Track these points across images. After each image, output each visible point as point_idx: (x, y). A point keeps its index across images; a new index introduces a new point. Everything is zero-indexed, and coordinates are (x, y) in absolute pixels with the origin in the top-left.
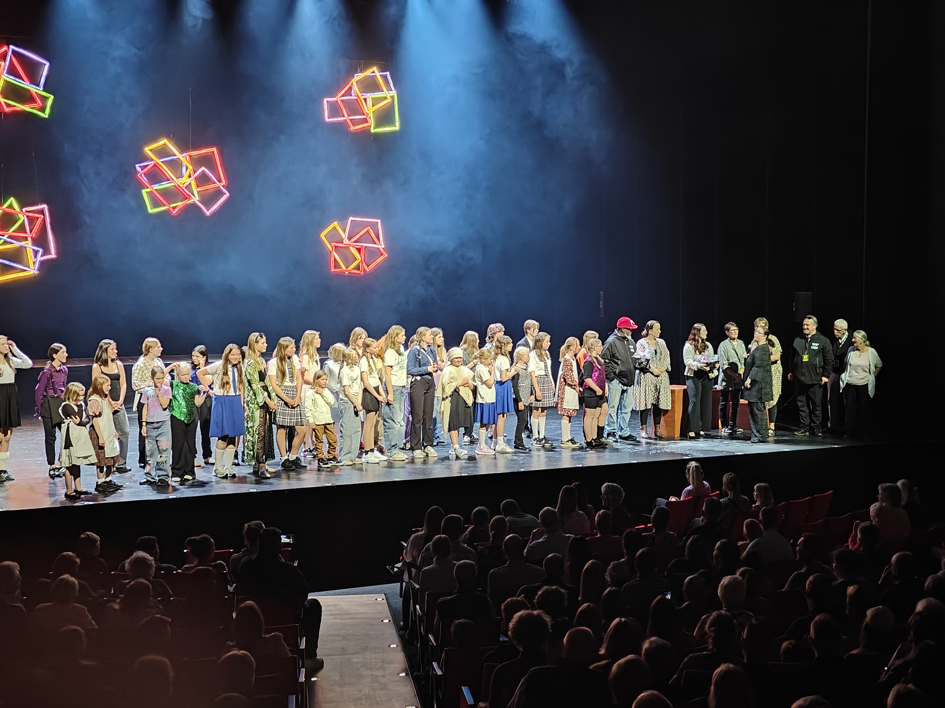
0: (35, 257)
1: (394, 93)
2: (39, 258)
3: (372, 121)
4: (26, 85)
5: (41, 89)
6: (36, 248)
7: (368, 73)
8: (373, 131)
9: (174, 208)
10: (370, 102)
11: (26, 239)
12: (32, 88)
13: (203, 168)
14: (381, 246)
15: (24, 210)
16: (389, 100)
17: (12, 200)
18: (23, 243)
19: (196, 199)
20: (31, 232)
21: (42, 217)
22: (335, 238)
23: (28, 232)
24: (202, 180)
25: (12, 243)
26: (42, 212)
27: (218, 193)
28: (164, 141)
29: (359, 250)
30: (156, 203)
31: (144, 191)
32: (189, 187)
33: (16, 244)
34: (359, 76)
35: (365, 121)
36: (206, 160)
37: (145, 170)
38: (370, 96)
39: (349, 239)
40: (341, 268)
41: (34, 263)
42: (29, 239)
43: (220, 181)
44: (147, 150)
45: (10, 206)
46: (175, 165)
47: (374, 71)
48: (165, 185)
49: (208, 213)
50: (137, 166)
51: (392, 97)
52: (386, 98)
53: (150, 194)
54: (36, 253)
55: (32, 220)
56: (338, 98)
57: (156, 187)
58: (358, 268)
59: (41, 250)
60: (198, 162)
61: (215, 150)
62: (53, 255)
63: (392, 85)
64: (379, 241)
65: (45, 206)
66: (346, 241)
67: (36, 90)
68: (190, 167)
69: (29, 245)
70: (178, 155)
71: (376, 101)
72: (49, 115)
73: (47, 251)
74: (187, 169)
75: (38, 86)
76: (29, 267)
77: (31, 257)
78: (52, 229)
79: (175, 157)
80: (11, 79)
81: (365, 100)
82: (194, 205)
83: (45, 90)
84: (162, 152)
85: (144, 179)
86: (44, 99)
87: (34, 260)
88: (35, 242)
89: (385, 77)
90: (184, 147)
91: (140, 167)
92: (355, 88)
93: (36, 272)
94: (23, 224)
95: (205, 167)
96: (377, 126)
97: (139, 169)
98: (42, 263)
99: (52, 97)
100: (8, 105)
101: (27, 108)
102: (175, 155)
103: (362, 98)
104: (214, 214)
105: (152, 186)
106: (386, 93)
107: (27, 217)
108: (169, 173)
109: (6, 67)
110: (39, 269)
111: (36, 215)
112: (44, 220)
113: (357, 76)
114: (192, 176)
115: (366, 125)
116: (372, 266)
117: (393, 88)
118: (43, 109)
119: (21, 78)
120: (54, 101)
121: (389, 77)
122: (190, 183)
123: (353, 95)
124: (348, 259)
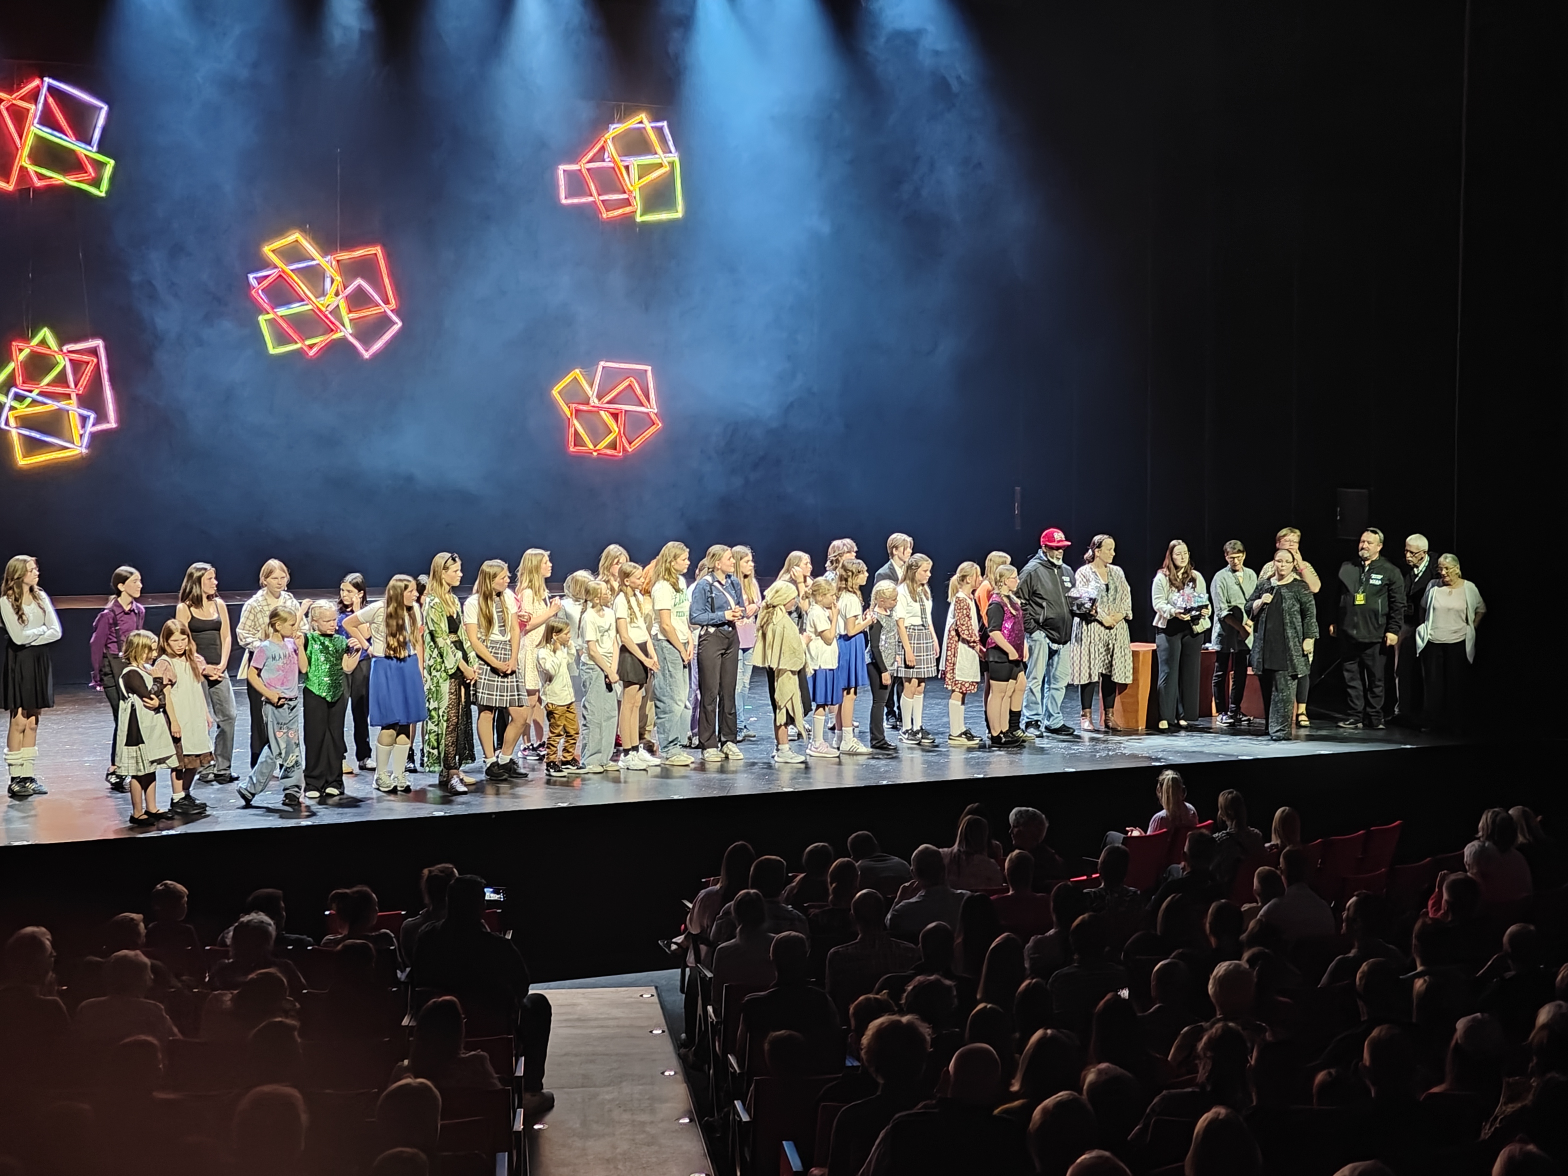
0: (83, 427)
1: (674, 157)
2: (90, 428)
3: (638, 204)
4: (69, 142)
5: (95, 149)
6: (85, 412)
7: (632, 123)
8: (639, 219)
9: (311, 347)
10: (634, 172)
11: (68, 397)
12: (80, 148)
13: (359, 281)
14: (652, 408)
15: (65, 349)
16: (666, 169)
17: (45, 333)
18: (63, 404)
19: (346, 332)
20: (76, 386)
21: (95, 360)
22: (574, 395)
23: (72, 385)
24: (358, 300)
25: (45, 404)
26: (94, 352)
27: (384, 322)
28: (295, 236)
29: (615, 416)
30: (282, 338)
31: (262, 319)
32: (336, 311)
33: (53, 405)
34: (616, 129)
35: (627, 203)
36: (365, 268)
37: (266, 283)
38: (635, 162)
39: (600, 397)
40: (585, 445)
41: (81, 436)
42: (74, 396)
43: (387, 302)
44: (268, 250)
45: (43, 342)
46: (314, 275)
47: (642, 120)
48: (296, 308)
49: (366, 355)
50: (251, 276)
51: (672, 164)
52: (661, 165)
53: (272, 323)
54: (84, 419)
55: (76, 365)
56: (583, 165)
57: (282, 311)
58: (613, 446)
59: (92, 416)
60: (350, 270)
61: (377, 250)
62: (112, 424)
63: (671, 143)
64: (649, 401)
65: (99, 343)
66: (594, 401)
67: (87, 151)
68: (338, 279)
69: (72, 407)
70: (320, 260)
71: (645, 170)
72: (106, 193)
73: (102, 417)
74: (332, 281)
75: (89, 143)
76: (73, 443)
77: (77, 427)
78: (111, 380)
79: (314, 263)
80: (46, 133)
81: (627, 168)
82: (344, 340)
83: (99, 151)
84: (293, 254)
85: (263, 300)
86: (99, 166)
87: (81, 432)
88: (83, 402)
89: (659, 131)
90: (327, 248)
91: (256, 278)
92: (611, 148)
93: (84, 451)
94: (63, 372)
95: (363, 278)
96: (646, 211)
97: (254, 282)
98: (93, 435)
99: (112, 162)
100: (41, 177)
101: (70, 181)
102: (313, 259)
103: (621, 164)
104: (375, 356)
105: (275, 310)
106: (660, 157)
107: (70, 360)
108: (303, 288)
109: (38, 114)
110: (87, 447)
111: (85, 358)
112: (98, 366)
113: (614, 129)
114: (341, 292)
115: (628, 209)
116: (637, 443)
117: (673, 149)
118: (96, 183)
119: (62, 131)
120: (115, 169)
121: (667, 131)
122: (338, 306)
123: (607, 160)
124: (597, 432)
